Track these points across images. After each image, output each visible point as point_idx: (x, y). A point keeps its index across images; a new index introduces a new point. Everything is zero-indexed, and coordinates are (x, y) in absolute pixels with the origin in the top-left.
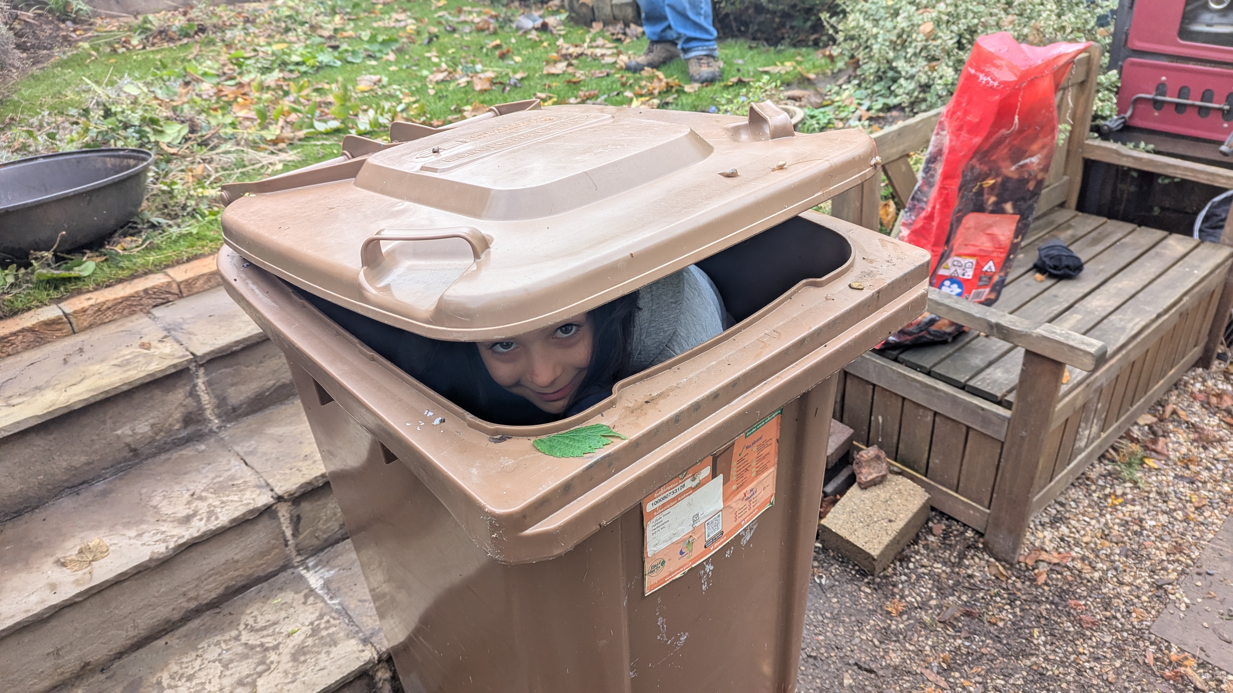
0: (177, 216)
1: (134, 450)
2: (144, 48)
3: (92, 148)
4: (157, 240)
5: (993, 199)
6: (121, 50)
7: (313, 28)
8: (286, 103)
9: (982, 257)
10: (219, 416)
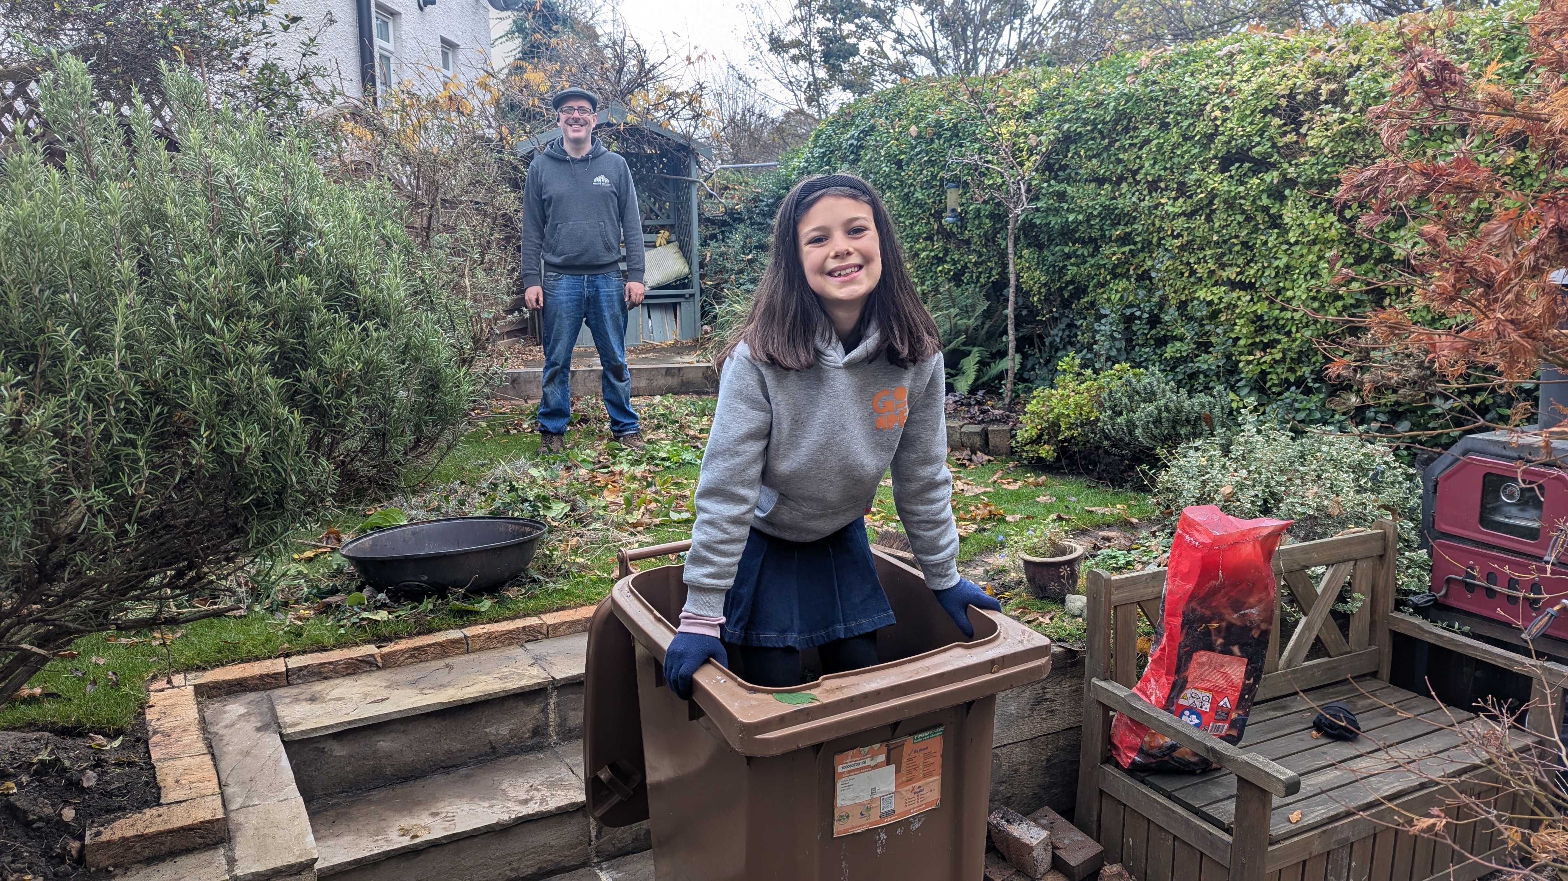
0: (552, 575)
1: (493, 748)
2: (532, 431)
3: (496, 515)
4: (537, 592)
5: (1220, 641)
6: (513, 432)
7: (682, 427)
8: (649, 493)
9: (1217, 693)
10: (557, 734)
